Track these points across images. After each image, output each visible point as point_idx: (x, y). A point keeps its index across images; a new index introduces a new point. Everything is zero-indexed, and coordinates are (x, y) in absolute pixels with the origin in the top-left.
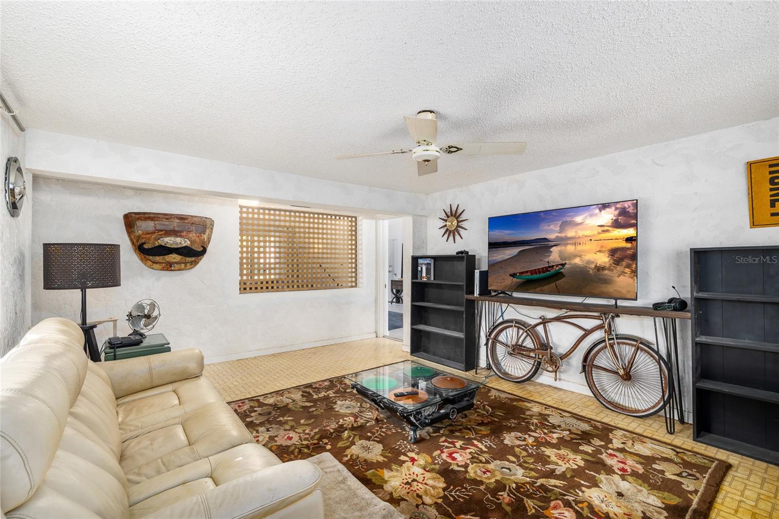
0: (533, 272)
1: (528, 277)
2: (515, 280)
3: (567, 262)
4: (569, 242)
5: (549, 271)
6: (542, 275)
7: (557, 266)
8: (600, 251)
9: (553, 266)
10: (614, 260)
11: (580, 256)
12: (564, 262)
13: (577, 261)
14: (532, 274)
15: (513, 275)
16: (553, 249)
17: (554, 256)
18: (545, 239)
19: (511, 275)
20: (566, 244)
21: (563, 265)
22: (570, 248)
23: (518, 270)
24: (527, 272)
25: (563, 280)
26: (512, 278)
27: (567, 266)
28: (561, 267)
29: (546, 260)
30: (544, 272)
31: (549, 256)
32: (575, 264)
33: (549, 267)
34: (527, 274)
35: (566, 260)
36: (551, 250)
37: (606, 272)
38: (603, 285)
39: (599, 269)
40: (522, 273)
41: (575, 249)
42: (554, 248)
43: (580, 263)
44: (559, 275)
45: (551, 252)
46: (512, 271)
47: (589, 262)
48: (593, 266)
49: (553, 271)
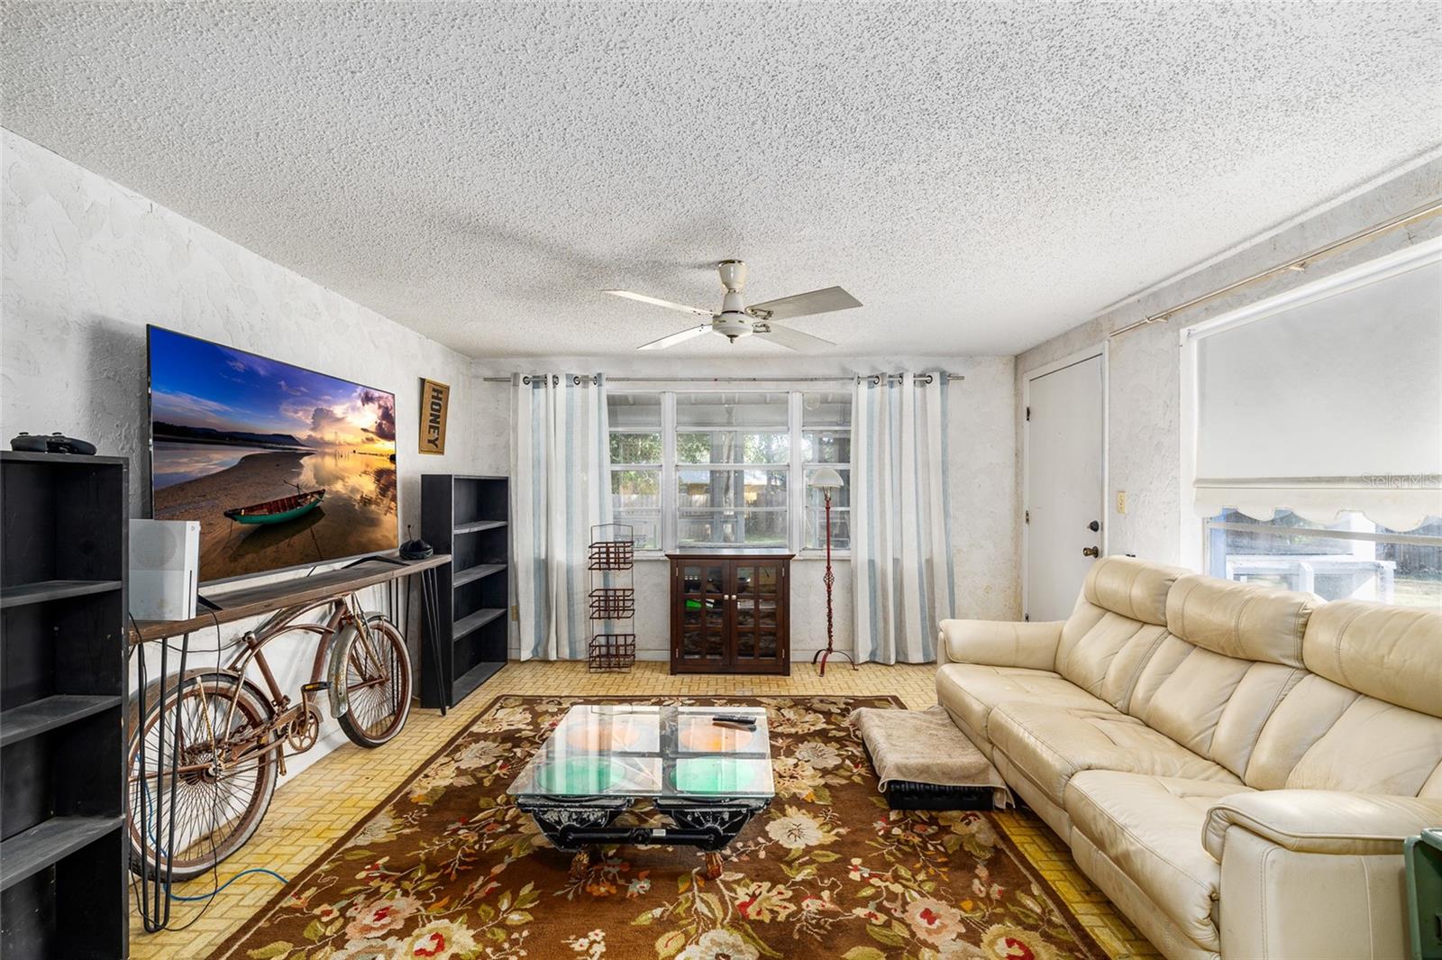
0: (273, 507)
1: (263, 518)
2: (237, 525)
3: (326, 488)
4: (327, 450)
5: (299, 504)
6: (289, 513)
7: (312, 494)
8: (365, 472)
9: (306, 495)
10: (381, 489)
11: (343, 479)
12: (321, 488)
13: (339, 487)
14: (271, 512)
15: (233, 515)
16: (305, 461)
17: (307, 475)
18: (290, 437)
19: (226, 514)
20: (323, 454)
21: (321, 493)
22: (329, 463)
23: (243, 502)
24: (261, 507)
25: (322, 522)
26: (230, 520)
27: (326, 496)
28: (317, 496)
29: (295, 482)
30: (292, 508)
31: (299, 474)
32: (337, 492)
33: (300, 497)
34: (261, 512)
35: (324, 485)
36: (302, 461)
37: (373, 507)
38: (371, 529)
39: (366, 501)
40: (250, 509)
41: (336, 465)
42: (306, 458)
43: (343, 491)
44: (315, 513)
45: (301, 466)
46: (229, 505)
47: (354, 490)
48: (358, 497)
49: (306, 505)
